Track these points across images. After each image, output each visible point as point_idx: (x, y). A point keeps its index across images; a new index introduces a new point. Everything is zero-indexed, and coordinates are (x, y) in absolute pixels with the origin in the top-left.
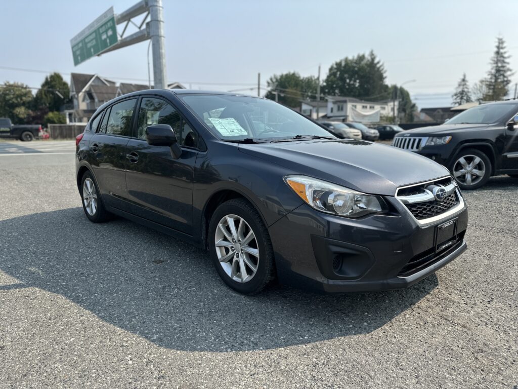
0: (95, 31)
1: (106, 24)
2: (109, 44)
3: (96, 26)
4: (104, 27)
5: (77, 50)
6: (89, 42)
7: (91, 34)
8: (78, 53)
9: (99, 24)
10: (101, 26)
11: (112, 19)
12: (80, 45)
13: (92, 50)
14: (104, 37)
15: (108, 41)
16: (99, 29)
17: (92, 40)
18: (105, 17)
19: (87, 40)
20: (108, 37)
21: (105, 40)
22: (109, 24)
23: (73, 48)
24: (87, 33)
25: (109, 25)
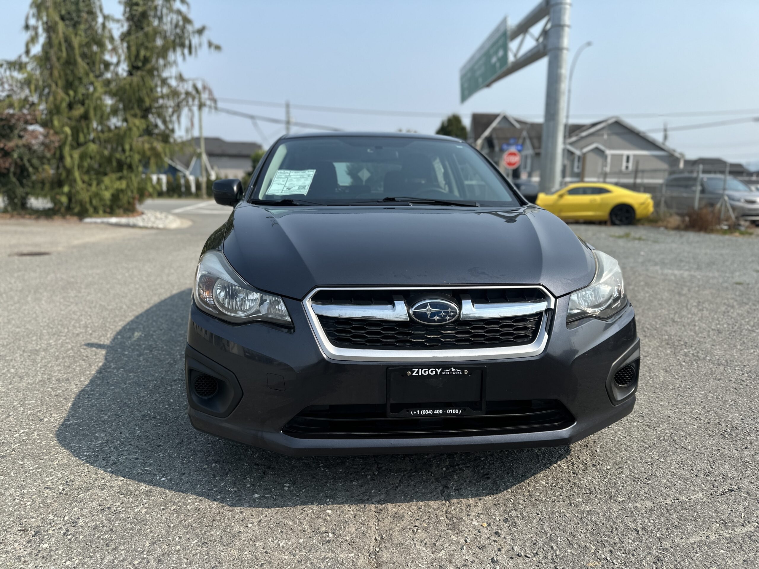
1: (497, 41)
2: (497, 70)
3: (487, 47)
5: (465, 82)
6: (478, 69)
8: (466, 85)
9: (491, 43)
10: (493, 45)
11: (505, 34)
12: (469, 74)
13: (480, 80)
14: (494, 60)
15: (498, 64)
16: (489, 50)
17: (481, 67)
18: (497, 32)
19: (476, 67)
20: (498, 59)
21: (495, 64)
22: (501, 41)
23: (461, 79)
24: (477, 57)
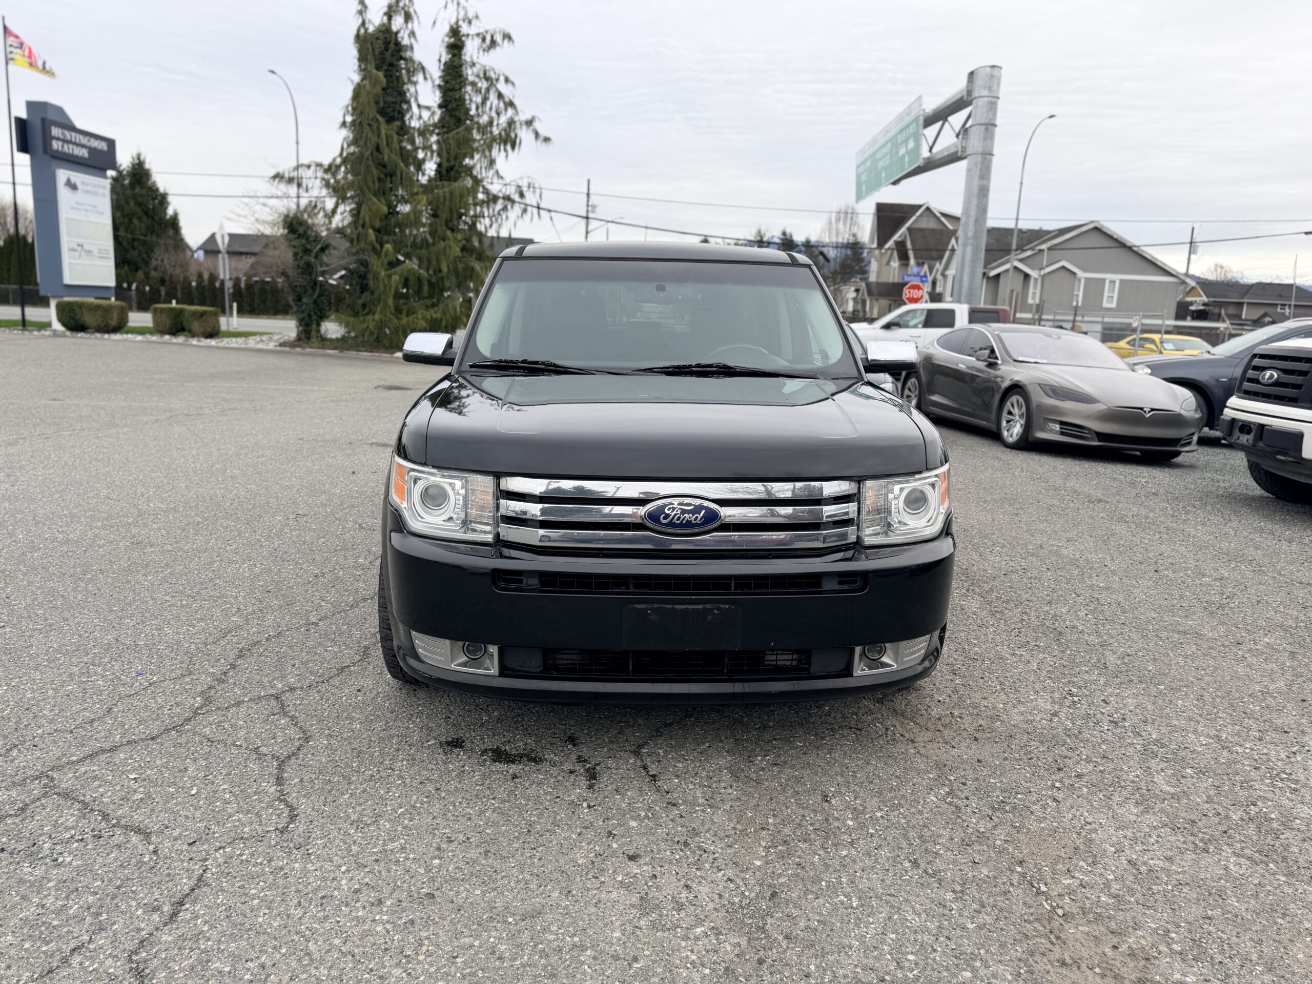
0: (890, 140)
1: (907, 126)
2: (906, 166)
3: (894, 131)
4: (904, 132)
5: (862, 173)
6: (881, 159)
7: (886, 143)
8: (864, 177)
9: (899, 128)
10: (901, 131)
11: (917, 118)
12: (869, 163)
13: (883, 175)
14: (902, 151)
15: (907, 159)
16: (897, 135)
17: (885, 156)
18: (908, 114)
19: (878, 156)
20: (907, 152)
21: (903, 156)
22: (911, 127)
23: (858, 167)
24: (880, 142)
25: (912, 129)
